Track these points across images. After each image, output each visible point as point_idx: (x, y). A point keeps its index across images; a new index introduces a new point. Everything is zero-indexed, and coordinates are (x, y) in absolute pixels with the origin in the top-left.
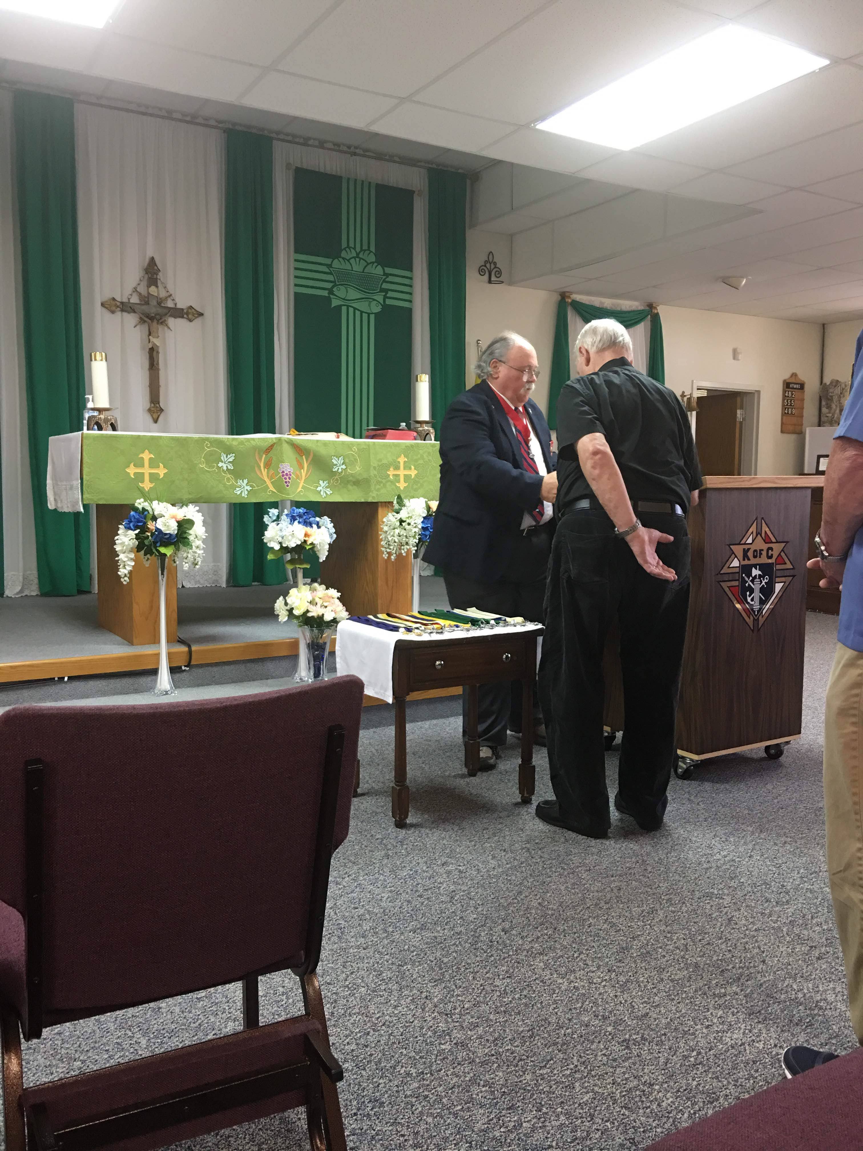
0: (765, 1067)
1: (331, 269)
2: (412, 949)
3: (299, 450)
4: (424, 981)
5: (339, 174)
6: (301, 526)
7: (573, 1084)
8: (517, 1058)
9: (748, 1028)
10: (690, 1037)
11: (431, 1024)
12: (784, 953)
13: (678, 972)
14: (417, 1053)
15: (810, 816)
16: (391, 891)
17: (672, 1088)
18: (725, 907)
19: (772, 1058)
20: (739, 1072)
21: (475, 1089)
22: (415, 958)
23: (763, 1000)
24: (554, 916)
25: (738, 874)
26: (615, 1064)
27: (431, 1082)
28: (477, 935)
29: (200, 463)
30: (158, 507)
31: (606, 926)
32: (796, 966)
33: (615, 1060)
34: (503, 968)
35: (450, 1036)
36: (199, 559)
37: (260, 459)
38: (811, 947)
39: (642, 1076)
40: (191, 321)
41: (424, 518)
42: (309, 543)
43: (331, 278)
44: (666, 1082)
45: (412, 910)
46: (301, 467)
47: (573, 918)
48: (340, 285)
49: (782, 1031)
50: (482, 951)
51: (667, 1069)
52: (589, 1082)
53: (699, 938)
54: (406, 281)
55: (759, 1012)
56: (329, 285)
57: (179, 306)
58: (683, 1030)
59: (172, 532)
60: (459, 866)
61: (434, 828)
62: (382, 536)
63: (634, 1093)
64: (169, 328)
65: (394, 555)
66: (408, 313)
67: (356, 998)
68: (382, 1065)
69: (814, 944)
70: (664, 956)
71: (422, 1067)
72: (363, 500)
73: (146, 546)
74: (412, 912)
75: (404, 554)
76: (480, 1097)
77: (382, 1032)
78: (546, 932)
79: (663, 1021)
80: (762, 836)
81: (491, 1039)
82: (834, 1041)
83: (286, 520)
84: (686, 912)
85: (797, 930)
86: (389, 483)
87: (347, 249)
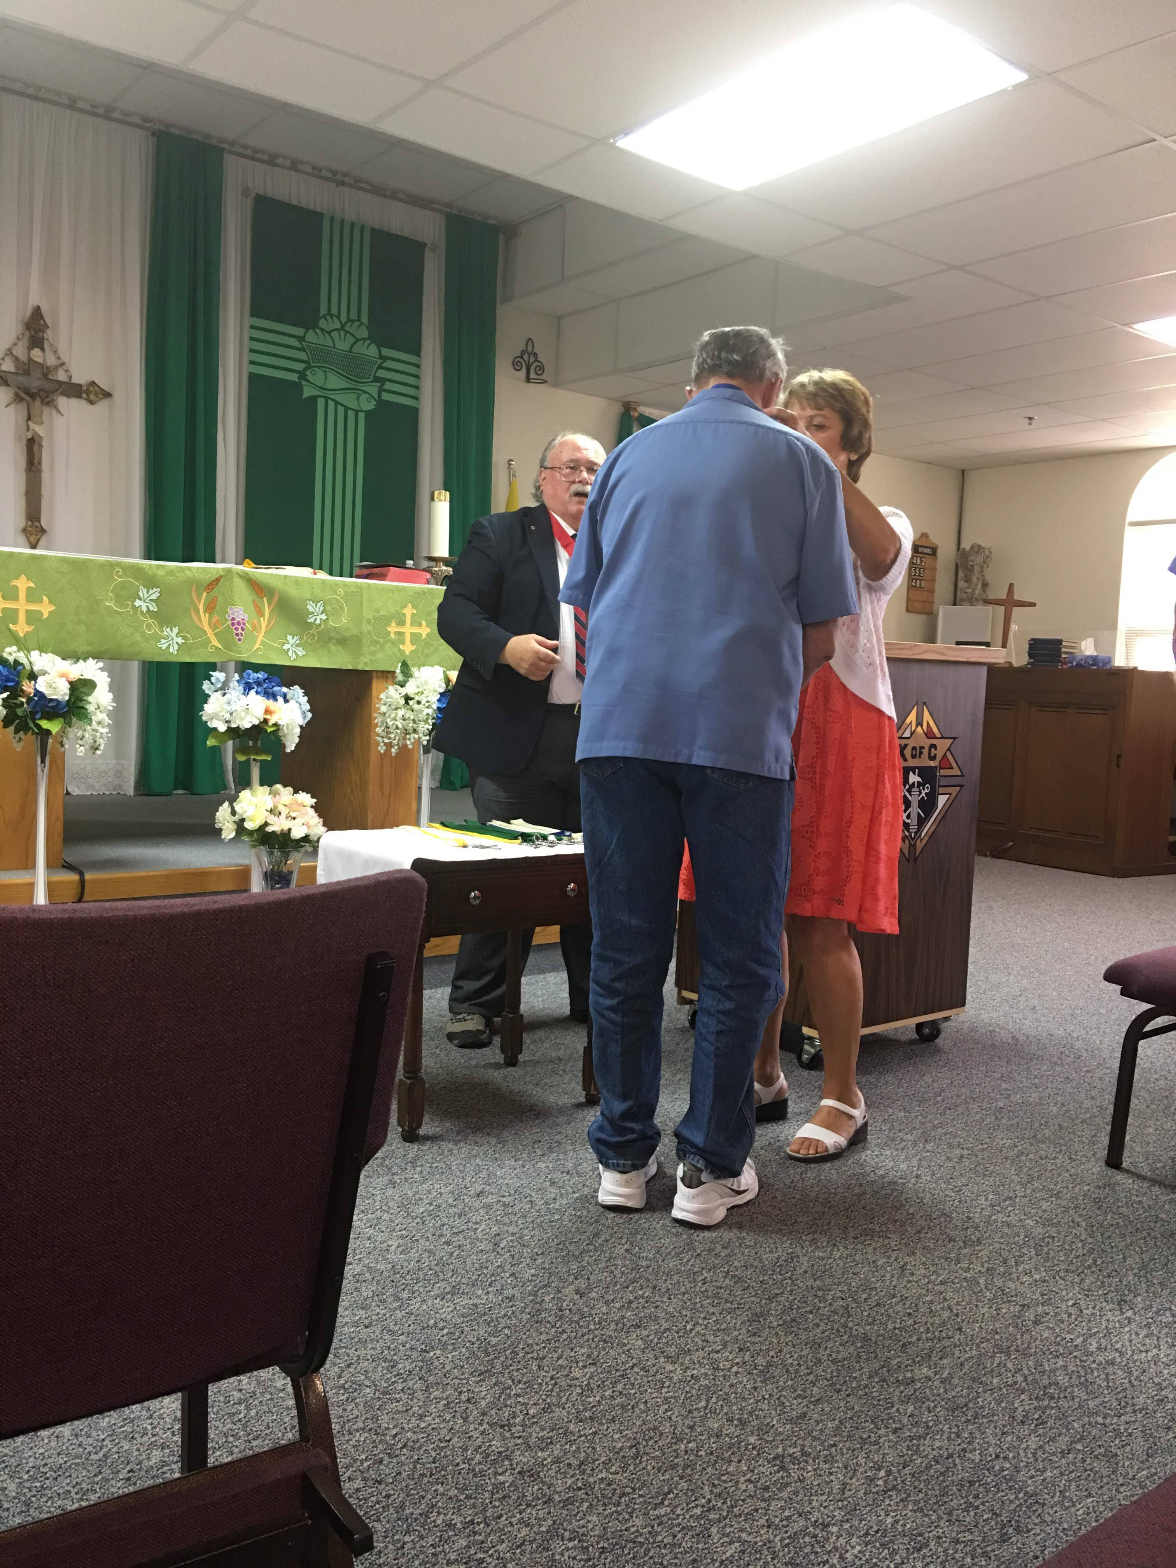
0: (988, 1491)
1: (303, 343)
2: (441, 1324)
3: (258, 588)
4: (463, 1374)
5: (318, 209)
6: (260, 698)
7: (707, 1529)
8: (618, 1491)
9: (953, 1430)
10: (872, 1448)
11: (479, 1442)
12: (986, 1315)
13: (841, 1348)
14: (462, 1490)
15: (989, 1120)
16: (402, 1237)
17: (857, 1530)
18: (893, 1250)
19: (996, 1476)
20: (951, 1500)
21: (557, 1546)
22: (445, 1339)
23: (968, 1388)
24: (651, 1270)
25: (904, 1202)
26: (767, 1495)
27: (487, 1537)
28: (539, 1300)
29: (107, 599)
30: (39, 660)
31: (727, 1281)
32: (1007, 1335)
33: (766, 1489)
34: (583, 1351)
35: (511, 1460)
36: (102, 741)
37: (199, 599)
38: (1023, 1306)
39: (809, 1512)
40: (92, 402)
41: (441, 694)
42: (271, 723)
43: (303, 356)
44: (847, 1521)
45: (436, 1265)
46: (261, 613)
47: (679, 1272)
48: (315, 367)
49: (1003, 1433)
50: (548, 1326)
51: (845, 1499)
52: (732, 1526)
53: (864, 1296)
54: (411, 369)
55: (966, 1405)
56: (300, 367)
57: (75, 380)
58: (861, 1438)
59: (59, 698)
60: (503, 1196)
61: (460, 1141)
62: (378, 720)
63: (801, 1541)
64: (59, 411)
65: (396, 747)
66: (413, 415)
67: (357, 1405)
68: (407, 1512)
69: (1026, 1302)
70: (818, 1325)
71: (470, 1512)
72: (350, 667)
73: (18, 717)
74: (436, 1268)
75: (410, 747)
76: (566, 1557)
77: (403, 1458)
78: (641, 1292)
79: (830, 1425)
80: (928, 1147)
81: (574, 1462)
82: (1079, 1446)
83: (238, 688)
84: (840, 1259)
85: (999, 1282)
86: (389, 644)
87: (328, 317)
